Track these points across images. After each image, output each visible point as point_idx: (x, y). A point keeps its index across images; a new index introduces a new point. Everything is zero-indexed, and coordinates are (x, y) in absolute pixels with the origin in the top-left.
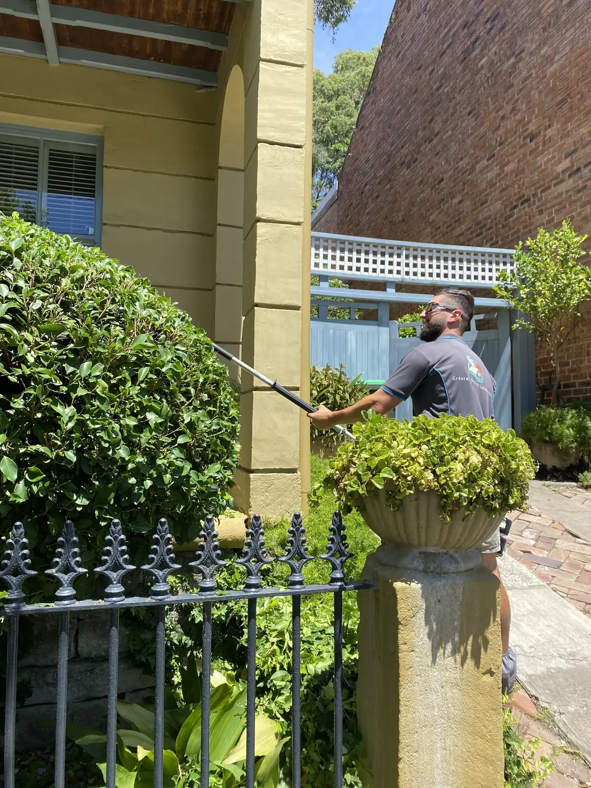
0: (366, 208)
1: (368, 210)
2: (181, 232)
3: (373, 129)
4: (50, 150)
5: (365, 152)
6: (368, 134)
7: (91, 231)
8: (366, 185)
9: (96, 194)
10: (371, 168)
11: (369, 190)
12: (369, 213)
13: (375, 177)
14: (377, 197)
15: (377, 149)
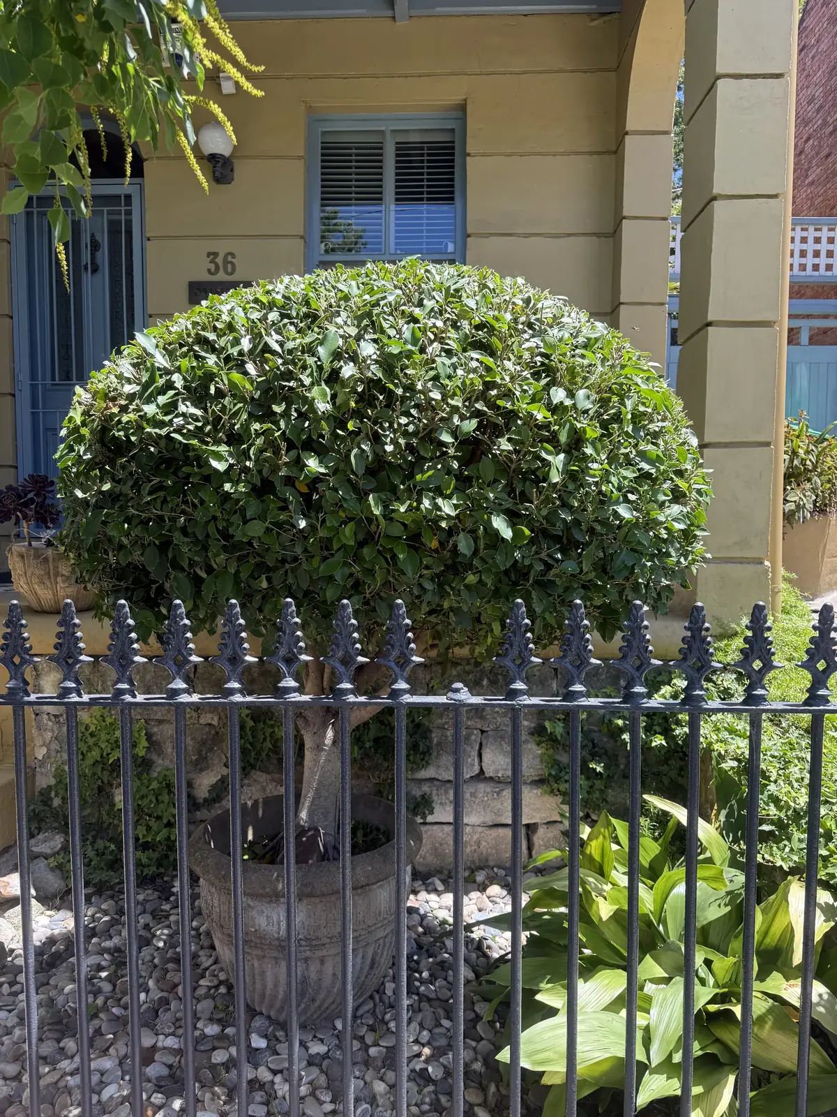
0: (807, 177)
1: (810, 179)
2: (569, 235)
3: (823, 47)
4: (397, 143)
5: (807, 87)
6: (813, 57)
7: (451, 248)
8: (808, 139)
9: (457, 195)
10: (818, 111)
11: (813, 146)
12: (812, 183)
13: (825, 123)
14: (827, 156)
15: (829, 80)
